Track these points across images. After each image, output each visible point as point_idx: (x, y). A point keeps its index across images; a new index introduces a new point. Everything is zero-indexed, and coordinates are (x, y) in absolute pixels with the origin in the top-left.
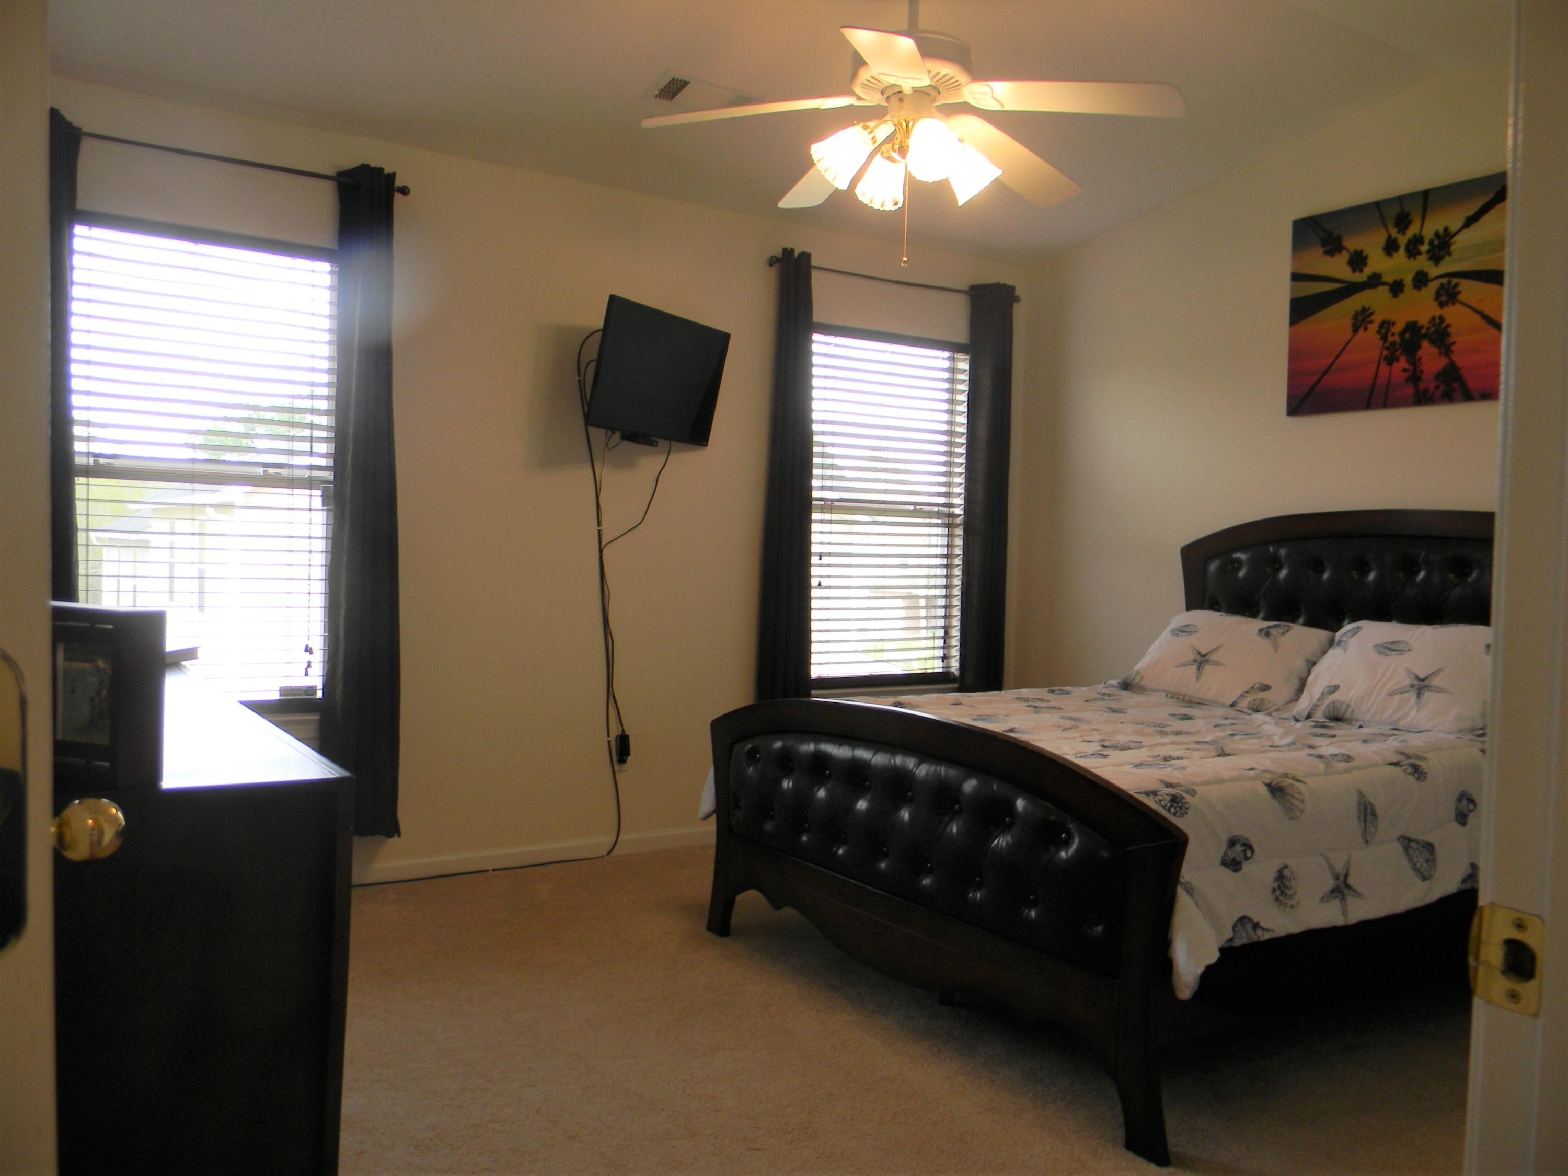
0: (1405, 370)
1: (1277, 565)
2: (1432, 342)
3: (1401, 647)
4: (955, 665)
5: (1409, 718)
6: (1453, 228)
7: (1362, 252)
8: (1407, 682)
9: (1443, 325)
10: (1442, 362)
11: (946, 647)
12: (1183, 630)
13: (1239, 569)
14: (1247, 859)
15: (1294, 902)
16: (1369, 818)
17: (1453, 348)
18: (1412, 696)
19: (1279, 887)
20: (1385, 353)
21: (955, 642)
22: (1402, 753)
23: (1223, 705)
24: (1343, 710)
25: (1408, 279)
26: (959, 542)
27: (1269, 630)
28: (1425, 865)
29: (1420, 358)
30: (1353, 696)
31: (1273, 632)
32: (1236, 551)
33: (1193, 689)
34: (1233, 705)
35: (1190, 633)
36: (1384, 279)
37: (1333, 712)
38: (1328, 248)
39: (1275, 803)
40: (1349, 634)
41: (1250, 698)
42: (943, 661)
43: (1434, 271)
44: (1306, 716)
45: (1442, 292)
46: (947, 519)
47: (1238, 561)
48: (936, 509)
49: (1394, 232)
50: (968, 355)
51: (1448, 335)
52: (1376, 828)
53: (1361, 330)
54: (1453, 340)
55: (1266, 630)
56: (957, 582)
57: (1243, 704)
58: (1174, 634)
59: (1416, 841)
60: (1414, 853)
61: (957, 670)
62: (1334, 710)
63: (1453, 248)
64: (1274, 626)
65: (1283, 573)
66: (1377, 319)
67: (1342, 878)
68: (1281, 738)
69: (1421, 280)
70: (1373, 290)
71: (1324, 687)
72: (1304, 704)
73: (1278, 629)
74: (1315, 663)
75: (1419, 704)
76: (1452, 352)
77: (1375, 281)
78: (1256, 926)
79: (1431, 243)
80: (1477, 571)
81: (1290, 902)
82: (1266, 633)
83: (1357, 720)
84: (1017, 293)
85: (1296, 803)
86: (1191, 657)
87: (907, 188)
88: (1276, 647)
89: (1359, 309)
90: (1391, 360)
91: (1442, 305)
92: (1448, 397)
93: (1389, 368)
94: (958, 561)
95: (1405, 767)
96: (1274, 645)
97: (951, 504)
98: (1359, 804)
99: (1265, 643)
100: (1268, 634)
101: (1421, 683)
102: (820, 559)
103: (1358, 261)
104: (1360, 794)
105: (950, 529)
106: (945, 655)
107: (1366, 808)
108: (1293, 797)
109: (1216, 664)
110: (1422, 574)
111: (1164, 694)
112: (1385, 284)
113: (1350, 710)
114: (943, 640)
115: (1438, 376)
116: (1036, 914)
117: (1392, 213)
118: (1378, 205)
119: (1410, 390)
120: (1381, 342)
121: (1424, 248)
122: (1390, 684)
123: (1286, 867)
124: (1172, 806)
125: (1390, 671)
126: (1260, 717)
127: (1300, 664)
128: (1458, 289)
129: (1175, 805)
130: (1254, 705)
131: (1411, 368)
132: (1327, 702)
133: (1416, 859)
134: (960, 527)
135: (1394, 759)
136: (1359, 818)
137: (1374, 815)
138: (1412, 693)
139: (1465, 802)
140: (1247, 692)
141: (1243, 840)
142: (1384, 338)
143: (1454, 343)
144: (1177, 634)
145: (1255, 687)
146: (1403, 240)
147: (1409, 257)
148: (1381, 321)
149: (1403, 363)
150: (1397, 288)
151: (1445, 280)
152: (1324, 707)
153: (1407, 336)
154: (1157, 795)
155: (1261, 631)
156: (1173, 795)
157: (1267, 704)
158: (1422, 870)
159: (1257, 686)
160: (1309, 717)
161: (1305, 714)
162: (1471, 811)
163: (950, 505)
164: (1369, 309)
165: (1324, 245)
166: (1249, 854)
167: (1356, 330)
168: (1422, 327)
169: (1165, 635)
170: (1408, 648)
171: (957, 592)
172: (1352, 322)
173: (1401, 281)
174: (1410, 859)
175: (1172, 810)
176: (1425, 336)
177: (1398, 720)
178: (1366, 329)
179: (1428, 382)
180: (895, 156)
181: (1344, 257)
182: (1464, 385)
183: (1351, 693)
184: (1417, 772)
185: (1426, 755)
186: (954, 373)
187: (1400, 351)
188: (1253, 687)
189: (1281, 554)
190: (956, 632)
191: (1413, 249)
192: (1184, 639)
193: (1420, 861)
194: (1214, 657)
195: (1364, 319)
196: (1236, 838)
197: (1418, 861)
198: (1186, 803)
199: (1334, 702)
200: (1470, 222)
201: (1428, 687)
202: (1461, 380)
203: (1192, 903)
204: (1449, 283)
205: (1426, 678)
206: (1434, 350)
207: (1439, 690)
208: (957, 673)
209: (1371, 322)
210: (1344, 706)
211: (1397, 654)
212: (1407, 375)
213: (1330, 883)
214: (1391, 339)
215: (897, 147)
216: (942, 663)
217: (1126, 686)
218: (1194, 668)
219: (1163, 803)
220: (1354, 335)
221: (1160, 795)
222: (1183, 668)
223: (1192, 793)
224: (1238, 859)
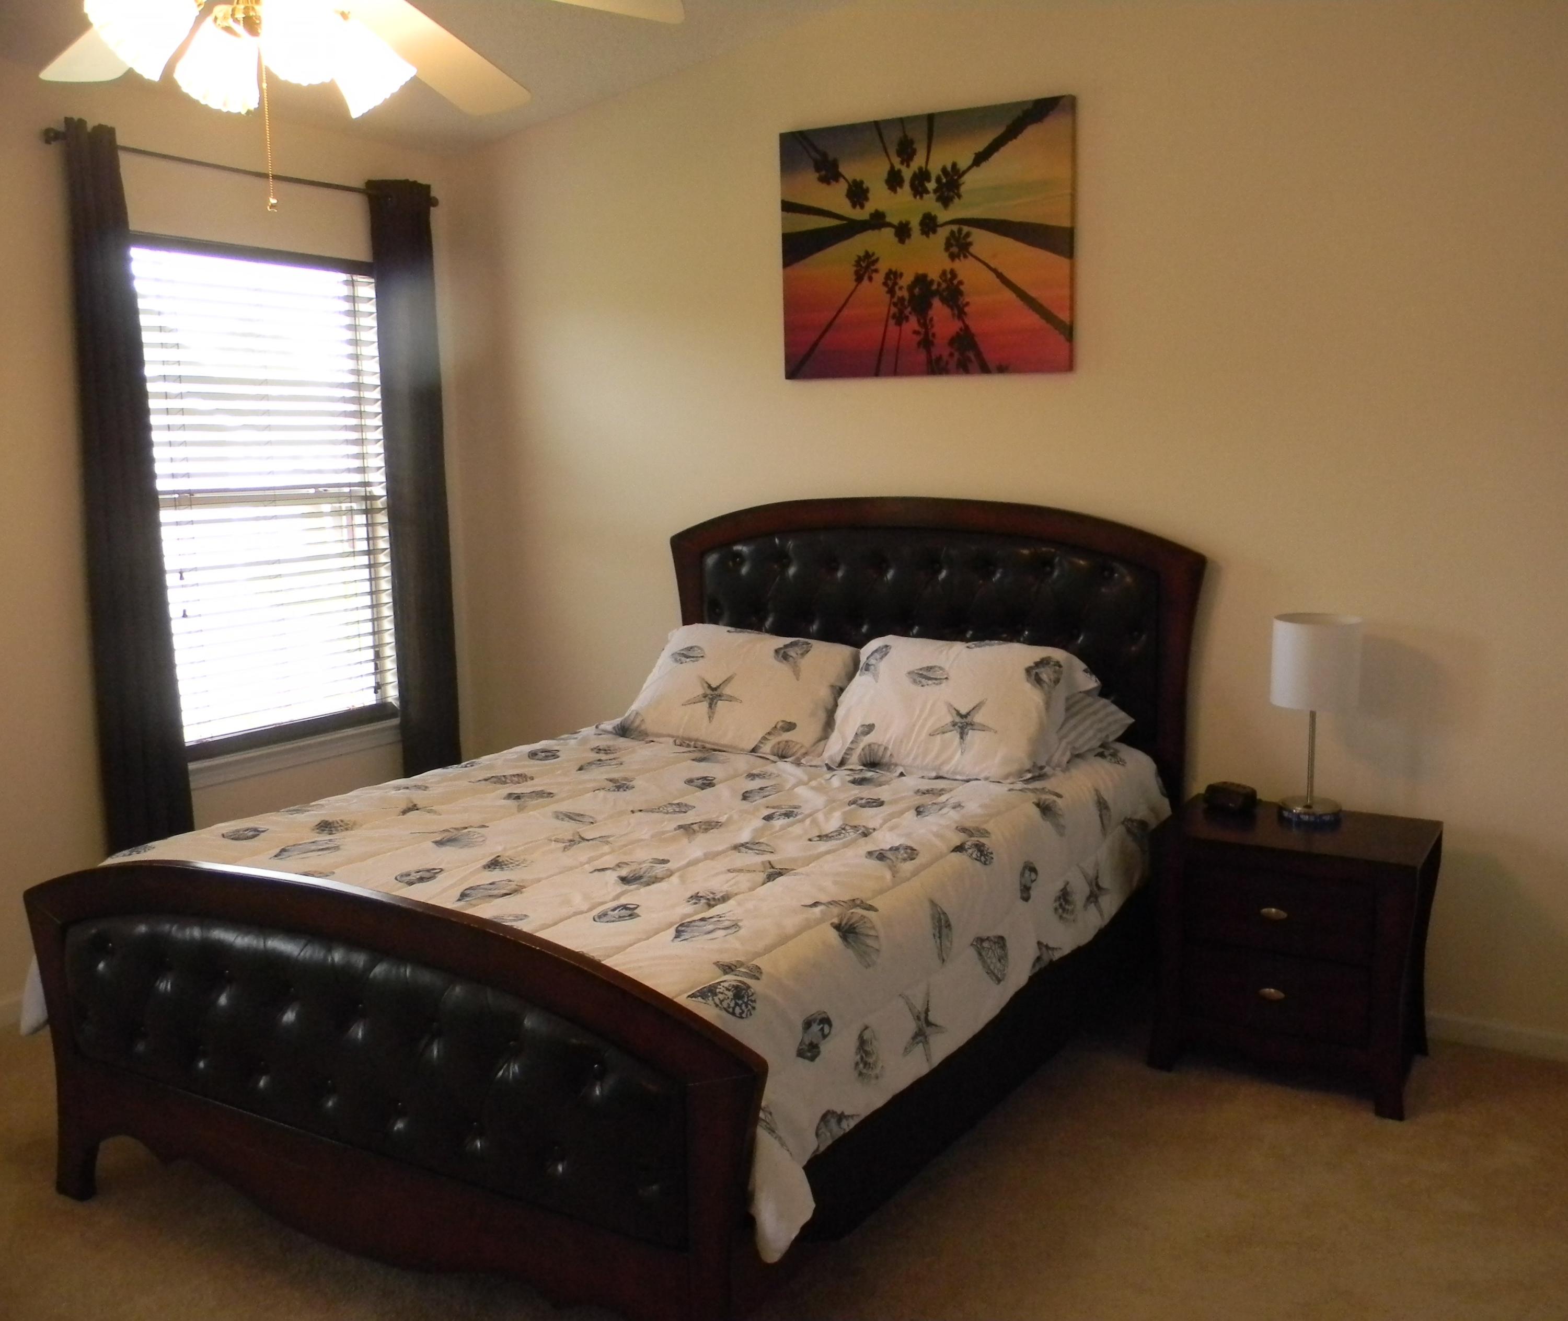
0: (916, 332)
1: (783, 559)
2: (944, 300)
3: (938, 674)
4: (392, 694)
5: (954, 762)
6: (963, 164)
7: (862, 182)
8: (949, 719)
9: (955, 282)
10: (955, 326)
11: (379, 670)
12: (687, 655)
13: (742, 563)
14: (825, 1036)
15: (877, 1071)
16: (945, 931)
17: (966, 309)
18: (954, 736)
19: (862, 1058)
20: (894, 310)
21: (390, 665)
22: (964, 830)
23: (741, 751)
24: (880, 753)
25: (915, 224)
26: (383, 532)
27: (785, 650)
28: (998, 965)
29: (931, 320)
30: (891, 737)
31: (792, 652)
32: (736, 542)
33: (705, 731)
34: (754, 750)
35: (696, 658)
36: (888, 219)
37: (870, 756)
38: (823, 173)
39: (850, 952)
40: (878, 656)
41: (773, 740)
42: (376, 692)
43: (943, 215)
44: (839, 762)
45: (952, 241)
46: (364, 502)
47: (739, 554)
48: (347, 490)
49: (896, 161)
50: (373, 277)
51: (961, 293)
52: (951, 943)
53: (865, 281)
54: (967, 300)
55: (782, 651)
56: (386, 585)
57: (766, 749)
58: (676, 661)
59: (988, 939)
60: (988, 954)
61: (395, 699)
62: (870, 753)
63: (963, 189)
64: (792, 645)
65: (792, 571)
66: (883, 267)
67: (922, 1017)
68: (828, 816)
69: (929, 224)
70: (876, 232)
71: (857, 726)
72: (835, 746)
73: (796, 649)
74: (842, 690)
75: (963, 746)
76: (965, 314)
77: (877, 221)
78: (841, 1117)
79: (938, 180)
80: (1000, 570)
81: (873, 1073)
82: (782, 654)
83: (896, 765)
84: (433, 193)
85: (870, 942)
86: (700, 691)
87: (265, 85)
88: (797, 673)
89: (862, 254)
90: (900, 319)
91: (953, 257)
92: (964, 368)
93: (898, 328)
94: (384, 558)
95: (970, 851)
96: (794, 671)
97: (369, 482)
98: (933, 917)
99: (783, 668)
100: (785, 657)
101: (963, 721)
102: (181, 578)
103: (858, 194)
104: (933, 904)
105: (369, 516)
106: (377, 683)
107: (940, 920)
108: (867, 936)
109: (731, 699)
110: (943, 574)
111: (671, 740)
112: (889, 225)
113: (889, 753)
114: (372, 664)
115: (952, 342)
116: (563, 1169)
117: (893, 137)
118: (877, 126)
119: (922, 356)
120: (889, 296)
121: (931, 185)
122: (929, 724)
123: (866, 1028)
124: (736, 1004)
125: (929, 707)
126: (786, 767)
127: (824, 693)
128: (969, 240)
129: (740, 1002)
130: (778, 751)
131: (922, 331)
132: (862, 745)
133: (989, 961)
134: (383, 512)
135: (957, 841)
136: (934, 935)
137: (948, 926)
138: (955, 732)
139: (1027, 873)
140: (769, 733)
141: (819, 1017)
142: (891, 292)
143: (967, 304)
144: (680, 660)
145: (778, 726)
146: (907, 174)
147: (915, 196)
148: (887, 270)
149: (913, 323)
150: (903, 232)
151: (955, 228)
152: (858, 751)
153: (917, 291)
154: (716, 995)
155: (777, 651)
156: (736, 987)
157: (794, 747)
158: (996, 971)
159: (780, 724)
160: (842, 763)
161: (839, 759)
162: (1033, 881)
163: (366, 484)
164: (873, 254)
165: (818, 169)
166: (826, 1030)
167: (859, 279)
168: (932, 282)
169: (664, 660)
170: (945, 676)
171: (386, 598)
172: (855, 268)
173: (907, 223)
174: (984, 962)
175: (738, 1010)
176: (937, 293)
177: (943, 764)
178: (870, 279)
179: (941, 349)
180: (239, 28)
181: (841, 188)
182: (979, 355)
183: (888, 736)
184: (983, 854)
185: (985, 826)
186: (354, 302)
187: (909, 309)
188: (776, 727)
189: (789, 548)
190: (390, 651)
191: (919, 184)
192: (689, 667)
193: (993, 961)
194: (727, 691)
195: (867, 267)
196: (810, 1018)
197: (992, 963)
198: (753, 994)
199: (870, 745)
200: (981, 158)
201: (971, 725)
202: (974, 346)
203: (776, 1144)
204: (960, 231)
205: (968, 714)
206: (946, 311)
207: (983, 728)
208: (396, 704)
209: (876, 271)
210: (882, 749)
211: (934, 683)
212: (918, 338)
213: (911, 1027)
214: (899, 293)
215: (240, 15)
216: (375, 695)
217: (623, 731)
218: (705, 705)
219: (725, 1004)
220: (857, 286)
221: (720, 992)
222: (693, 705)
223: (756, 973)
224: (815, 1042)
